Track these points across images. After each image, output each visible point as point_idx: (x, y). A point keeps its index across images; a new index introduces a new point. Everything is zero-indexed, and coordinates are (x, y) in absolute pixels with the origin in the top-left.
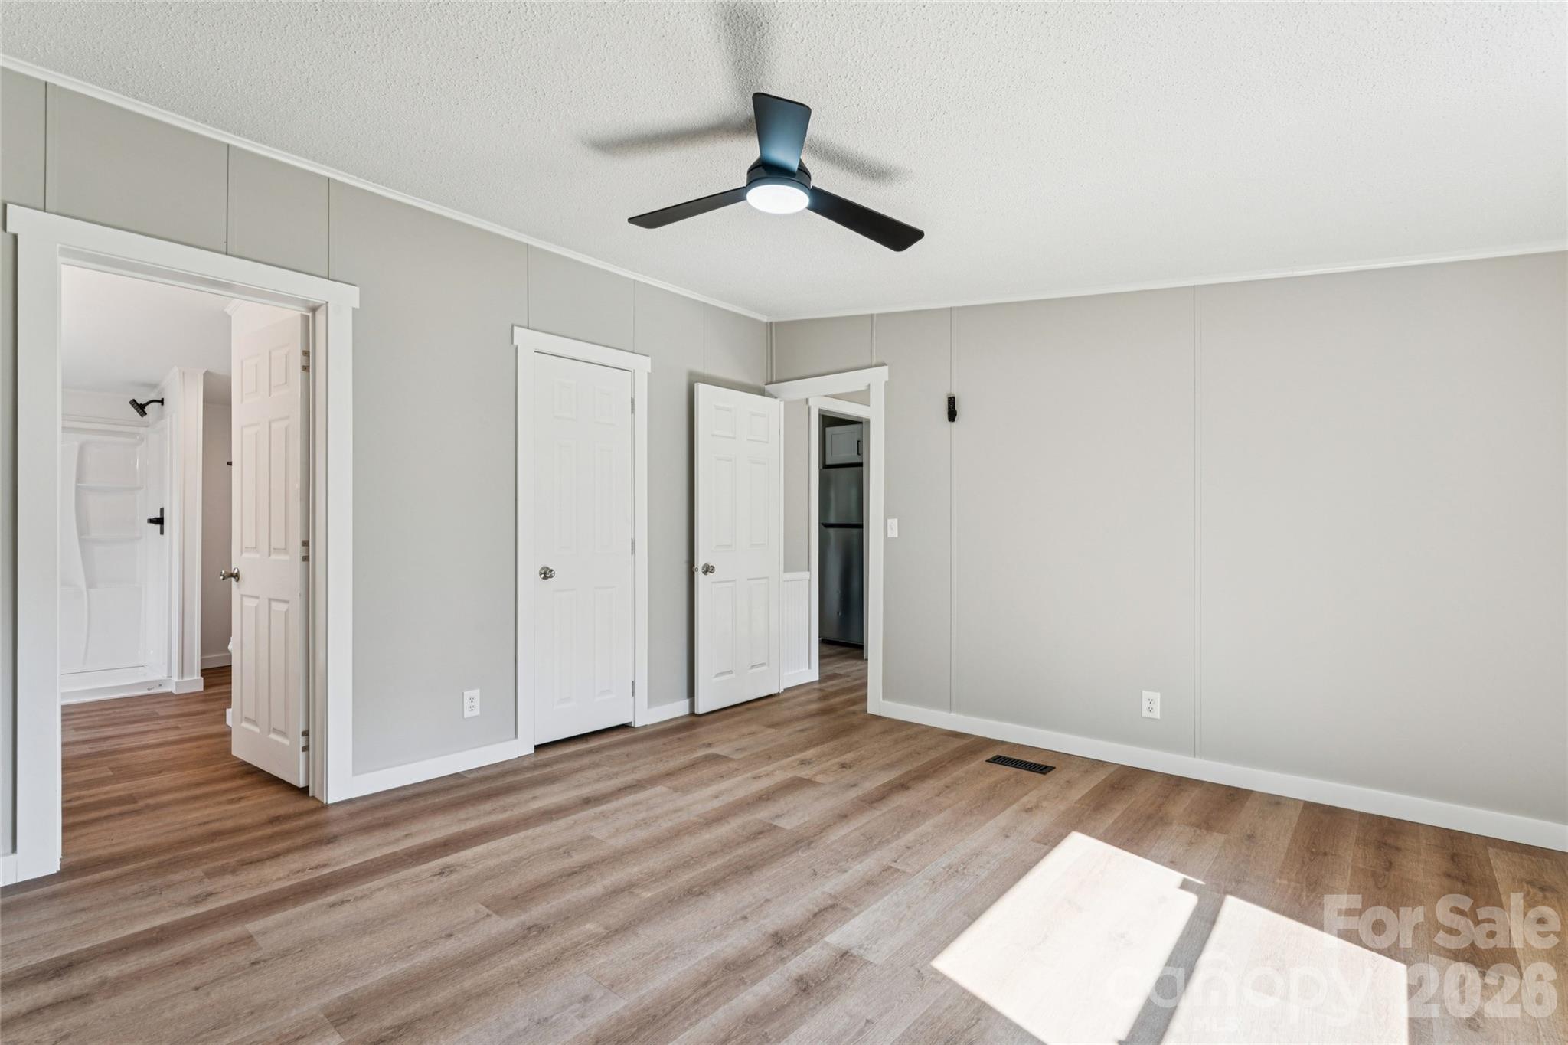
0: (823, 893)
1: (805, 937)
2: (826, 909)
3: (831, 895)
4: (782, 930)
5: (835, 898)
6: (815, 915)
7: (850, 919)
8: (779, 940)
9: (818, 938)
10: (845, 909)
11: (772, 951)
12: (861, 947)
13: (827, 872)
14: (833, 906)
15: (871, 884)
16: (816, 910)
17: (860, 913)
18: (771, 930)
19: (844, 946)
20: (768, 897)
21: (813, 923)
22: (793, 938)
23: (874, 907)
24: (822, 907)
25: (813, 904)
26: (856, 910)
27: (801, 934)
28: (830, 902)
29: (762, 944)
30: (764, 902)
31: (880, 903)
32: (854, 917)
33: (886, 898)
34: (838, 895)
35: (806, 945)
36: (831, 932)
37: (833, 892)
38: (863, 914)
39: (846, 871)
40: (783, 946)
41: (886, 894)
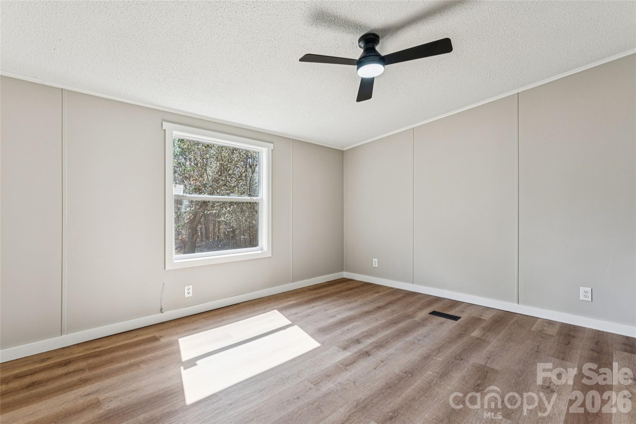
0: (351, 372)
1: (359, 354)
2: (350, 364)
3: (347, 371)
4: (367, 357)
5: (346, 369)
6: (354, 362)
7: (341, 360)
8: (367, 354)
9: (353, 354)
10: (342, 364)
11: (369, 350)
12: (339, 351)
13: (348, 383)
14: (347, 365)
15: (328, 376)
16: (354, 364)
17: (337, 363)
18: (371, 357)
19: (345, 351)
20: (375, 370)
21: (355, 359)
22: (363, 354)
23: (330, 365)
24: (352, 365)
25: (355, 367)
26: (338, 364)
27: (360, 355)
28: (348, 367)
29: (373, 352)
30: (376, 368)
31: (327, 366)
32: (339, 361)
33: (324, 368)
34: (344, 370)
35: (358, 352)
36: (349, 356)
37: (347, 372)
38: (336, 362)
39: (339, 383)
40: (366, 352)
41: (323, 370)
